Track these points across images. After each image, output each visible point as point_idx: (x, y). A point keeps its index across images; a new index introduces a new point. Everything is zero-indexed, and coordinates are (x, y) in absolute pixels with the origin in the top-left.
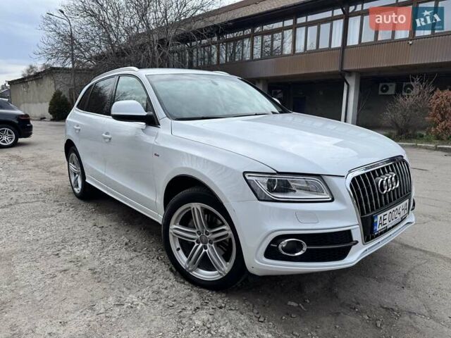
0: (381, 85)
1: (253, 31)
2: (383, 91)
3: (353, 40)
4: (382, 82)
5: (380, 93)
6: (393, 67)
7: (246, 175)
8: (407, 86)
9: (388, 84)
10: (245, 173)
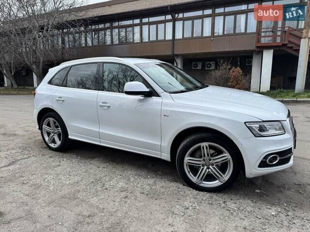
0: (193, 63)
1: (112, 25)
2: (194, 67)
3: (179, 36)
4: (194, 62)
5: (193, 68)
6: (202, 53)
7: (247, 124)
8: (208, 64)
9: (197, 63)
10: (245, 123)
